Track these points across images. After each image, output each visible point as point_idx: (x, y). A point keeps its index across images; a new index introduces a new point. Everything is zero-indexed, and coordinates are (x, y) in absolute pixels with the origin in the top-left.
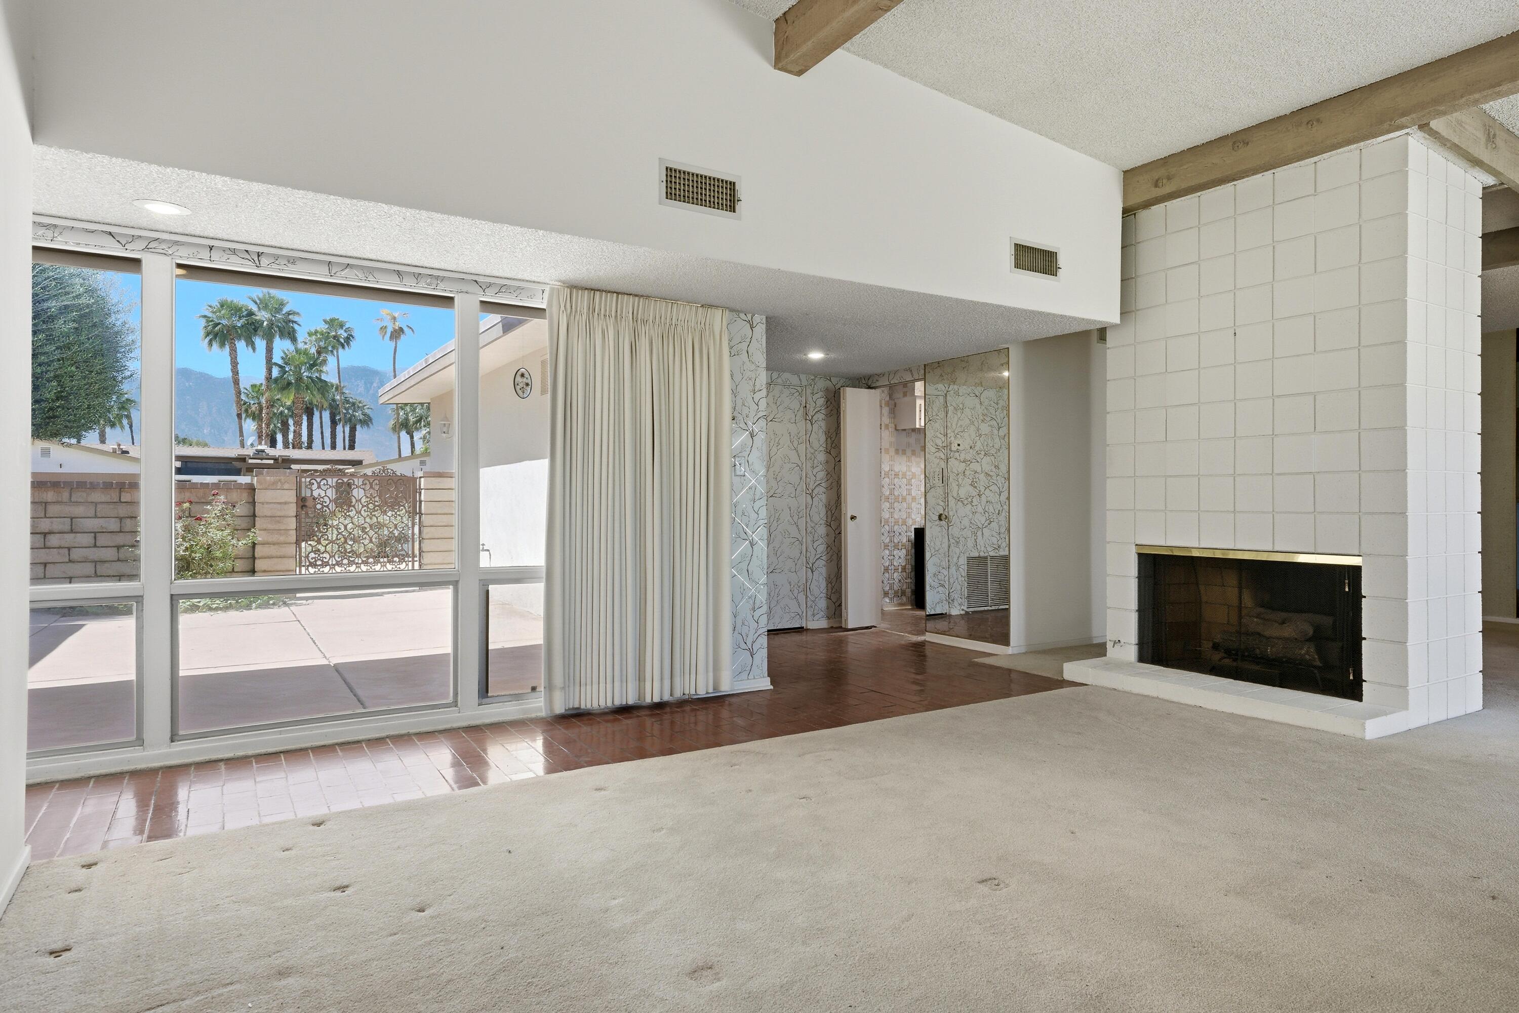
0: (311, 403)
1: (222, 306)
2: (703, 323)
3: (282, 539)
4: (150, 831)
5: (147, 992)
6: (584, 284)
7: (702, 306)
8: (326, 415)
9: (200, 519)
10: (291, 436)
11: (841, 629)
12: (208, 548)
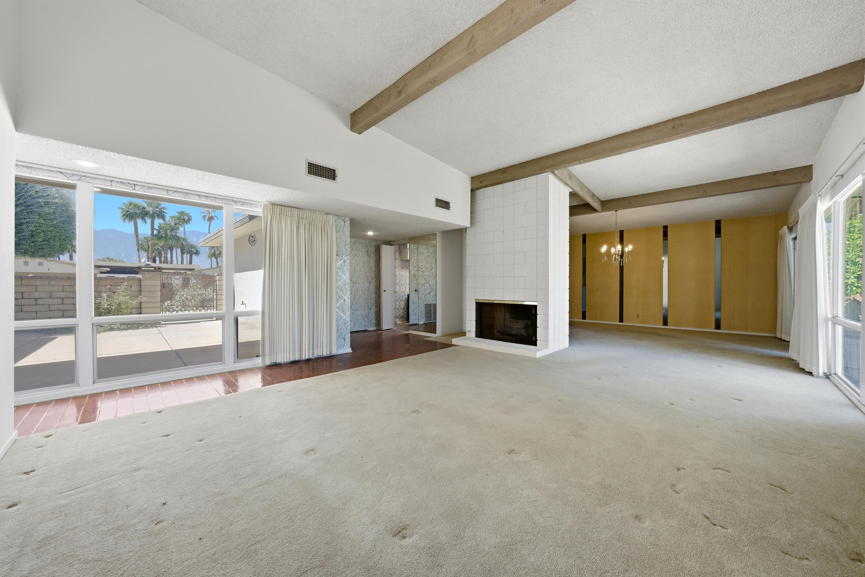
0: (172, 245)
1: (130, 204)
2: (325, 220)
3: (154, 300)
4: (81, 420)
5: (71, 483)
6: (279, 204)
7: (325, 214)
8: (179, 251)
9: (115, 292)
10: (163, 259)
11: (380, 330)
12: (119, 304)
